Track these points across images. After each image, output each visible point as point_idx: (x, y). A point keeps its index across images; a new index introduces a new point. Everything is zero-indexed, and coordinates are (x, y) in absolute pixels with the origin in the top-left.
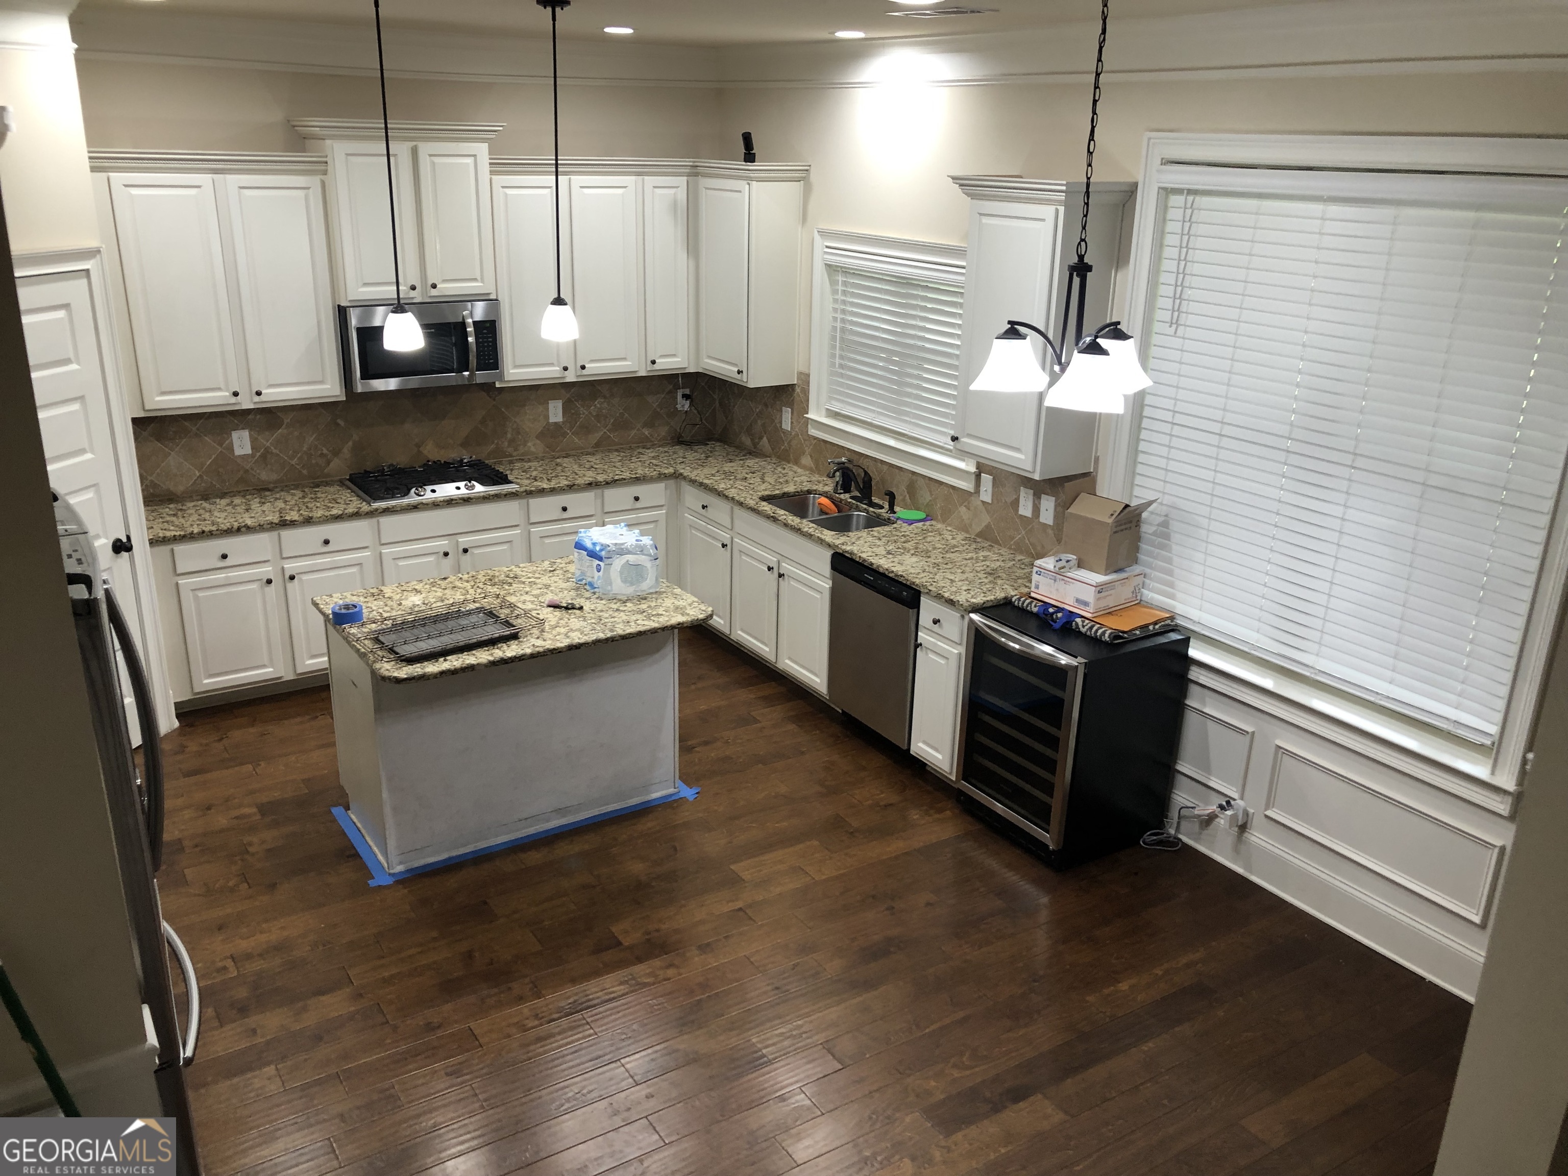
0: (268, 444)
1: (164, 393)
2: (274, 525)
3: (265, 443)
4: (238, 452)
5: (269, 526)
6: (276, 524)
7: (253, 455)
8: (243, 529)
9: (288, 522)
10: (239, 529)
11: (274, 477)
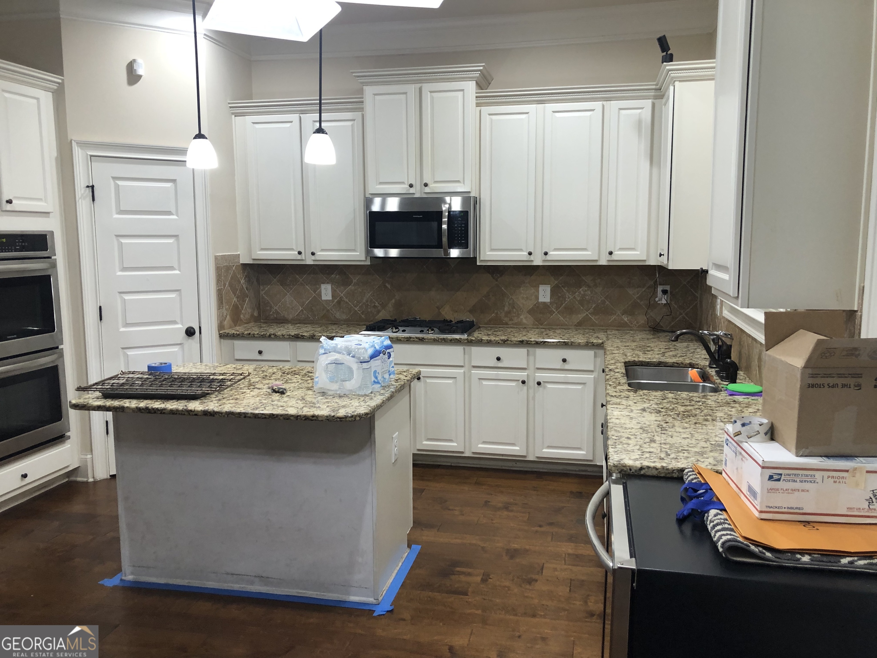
0: (342, 295)
1: (262, 249)
2: (291, 337)
3: (340, 293)
4: (324, 298)
5: (288, 337)
6: (292, 336)
7: (332, 301)
8: (272, 336)
9: (300, 336)
10: (270, 335)
11: (344, 317)
